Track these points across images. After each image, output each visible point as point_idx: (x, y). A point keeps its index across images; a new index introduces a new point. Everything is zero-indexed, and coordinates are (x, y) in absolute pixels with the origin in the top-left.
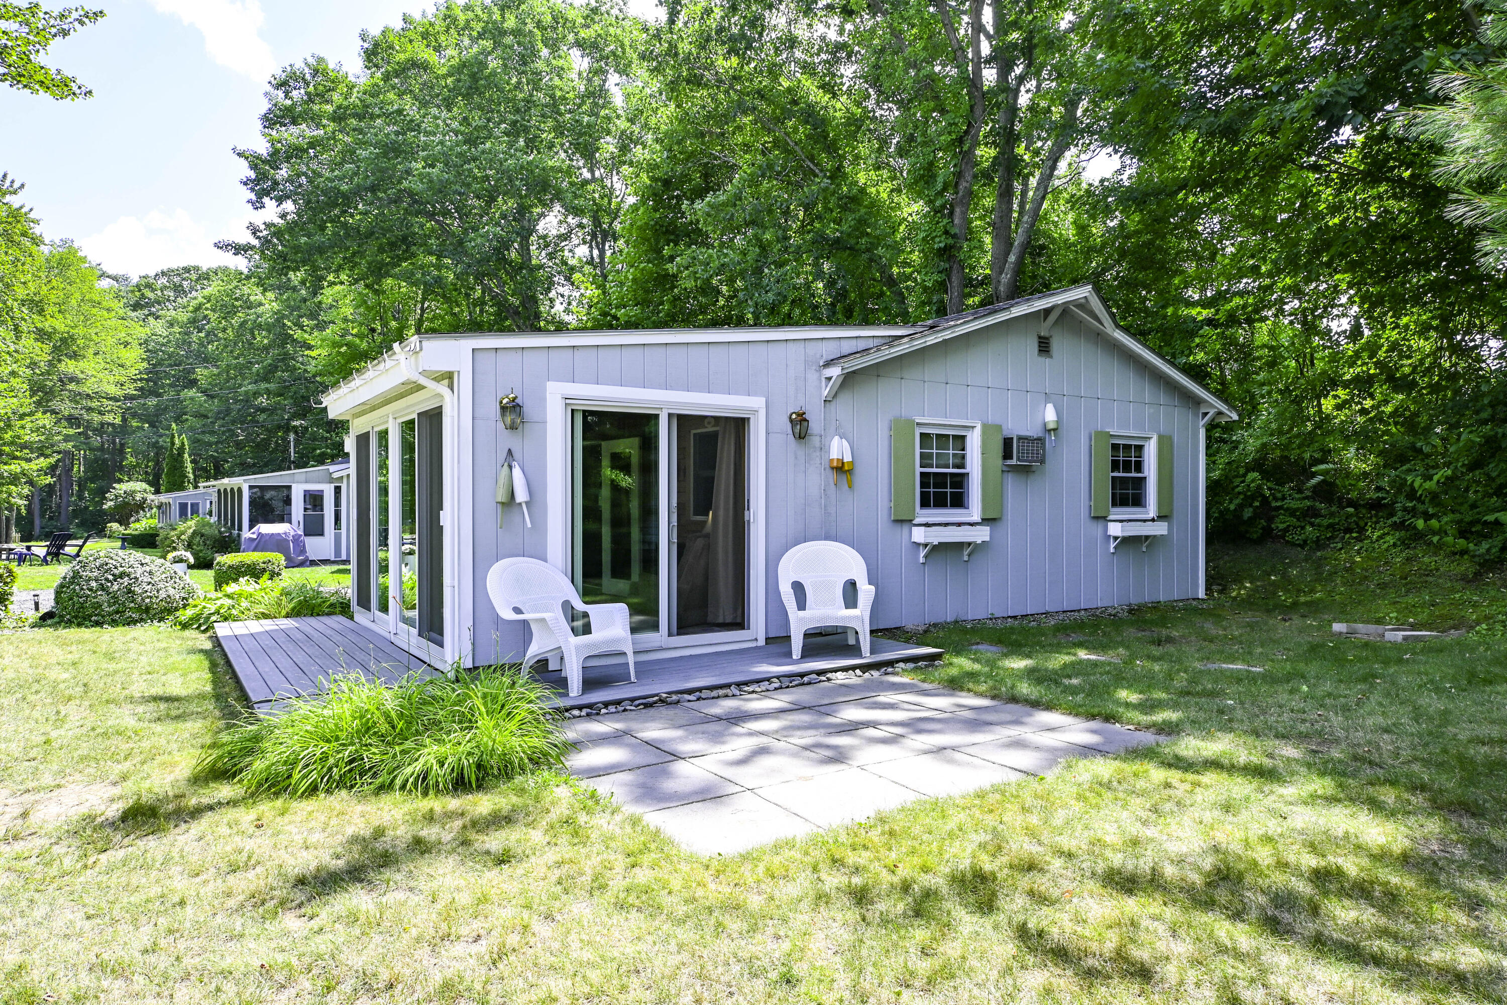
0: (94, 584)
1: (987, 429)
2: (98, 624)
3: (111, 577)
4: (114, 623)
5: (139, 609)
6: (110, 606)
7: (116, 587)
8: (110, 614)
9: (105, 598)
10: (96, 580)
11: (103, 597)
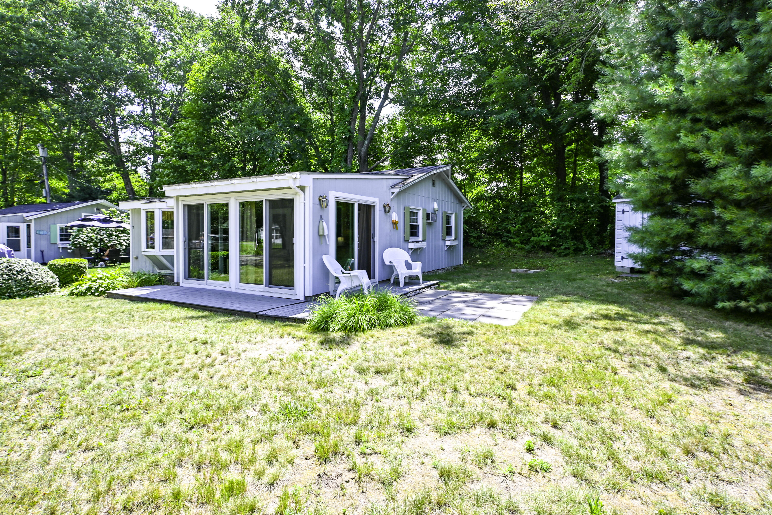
0: (5, 276)
1: (424, 210)
2: (10, 297)
3: (15, 273)
4: (21, 297)
5: (33, 289)
6: (16, 287)
7: (19, 277)
8: (17, 292)
9: (14, 283)
10: (7, 275)
11: (12, 283)
